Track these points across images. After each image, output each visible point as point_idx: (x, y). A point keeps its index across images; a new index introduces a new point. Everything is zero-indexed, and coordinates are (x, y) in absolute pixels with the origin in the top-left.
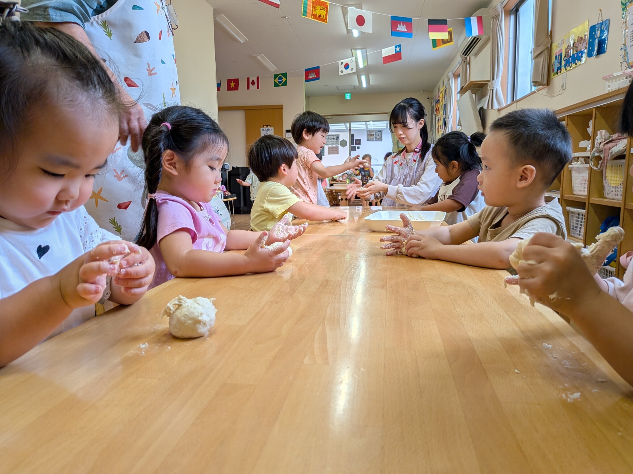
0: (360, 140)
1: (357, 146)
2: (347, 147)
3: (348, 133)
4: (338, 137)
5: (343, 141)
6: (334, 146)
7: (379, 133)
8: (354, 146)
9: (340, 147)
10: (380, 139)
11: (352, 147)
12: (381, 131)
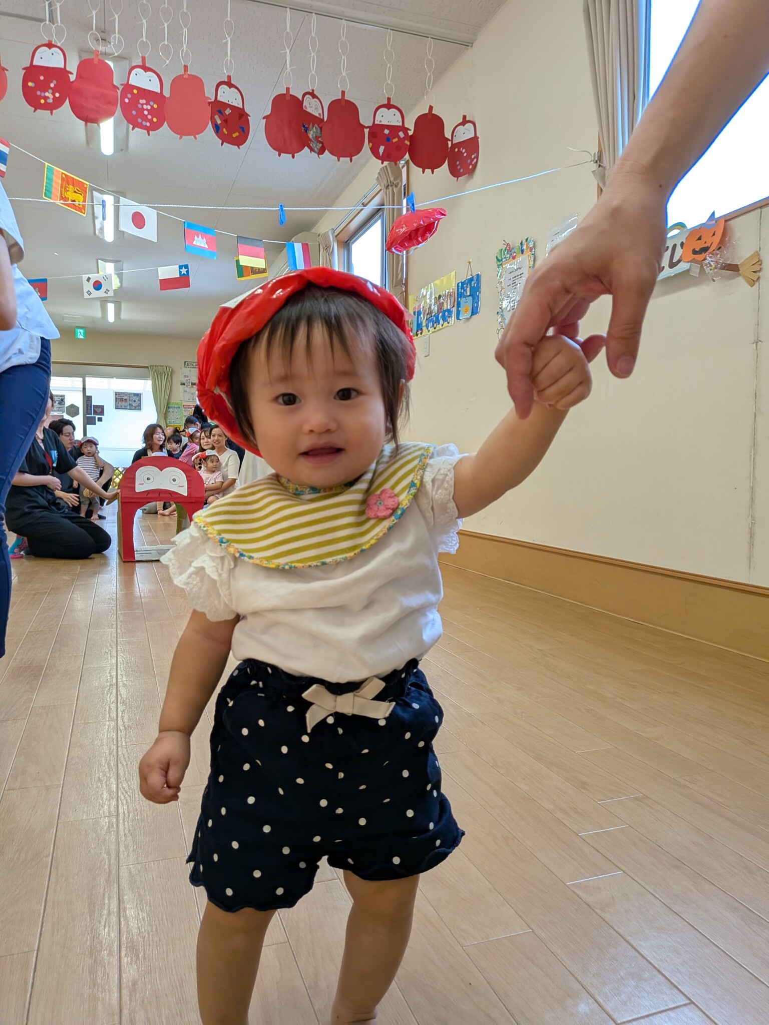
0: (102, 407)
1: (97, 417)
2: (80, 418)
3: (81, 394)
4: (63, 400)
5: (72, 406)
7: (136, 397)
8: (92, 416)
10: (138, 407)
11: (87, 417)
12: (138, 395)
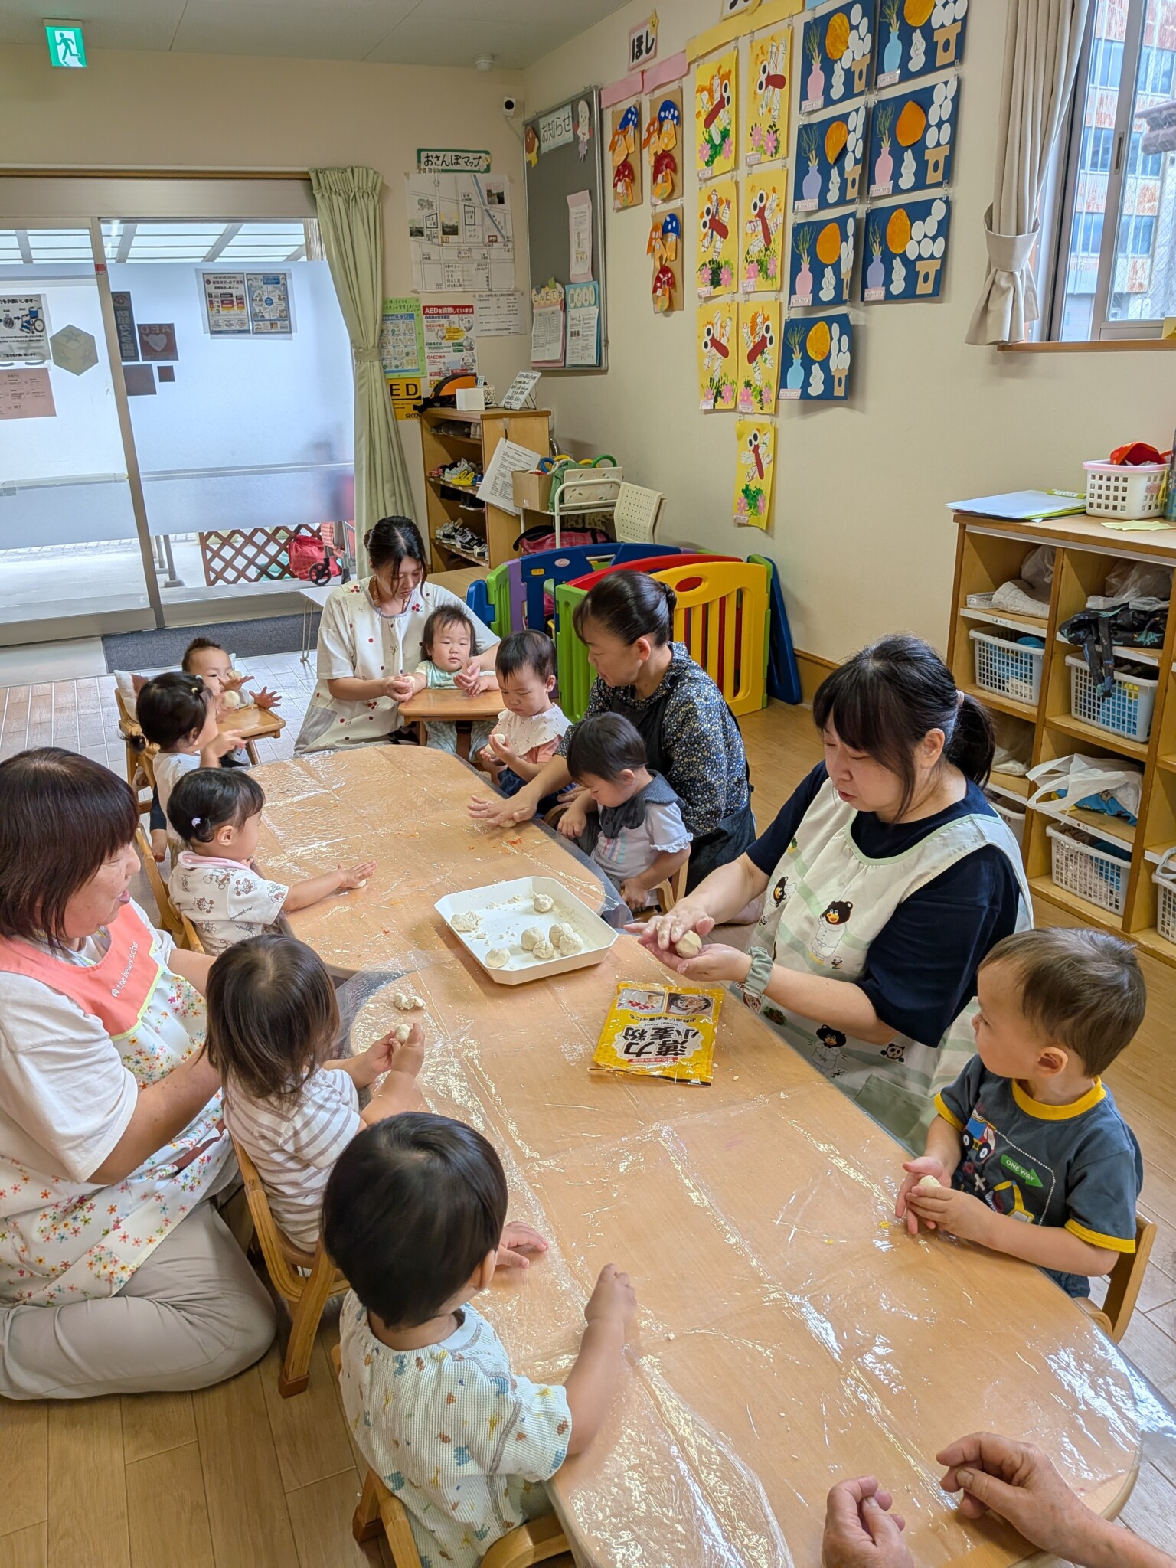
0: (167, 331)
1: (155, 365)
2: (101, 375)
3: (92, 289)
4: (34, 314)
5: (70, 334)
6: (19, 365)
7: (270, 288)
8: (141, 362)
9: (59, 377)
10: (282, 324)
11: (125, 368)
12: (276, 280)
